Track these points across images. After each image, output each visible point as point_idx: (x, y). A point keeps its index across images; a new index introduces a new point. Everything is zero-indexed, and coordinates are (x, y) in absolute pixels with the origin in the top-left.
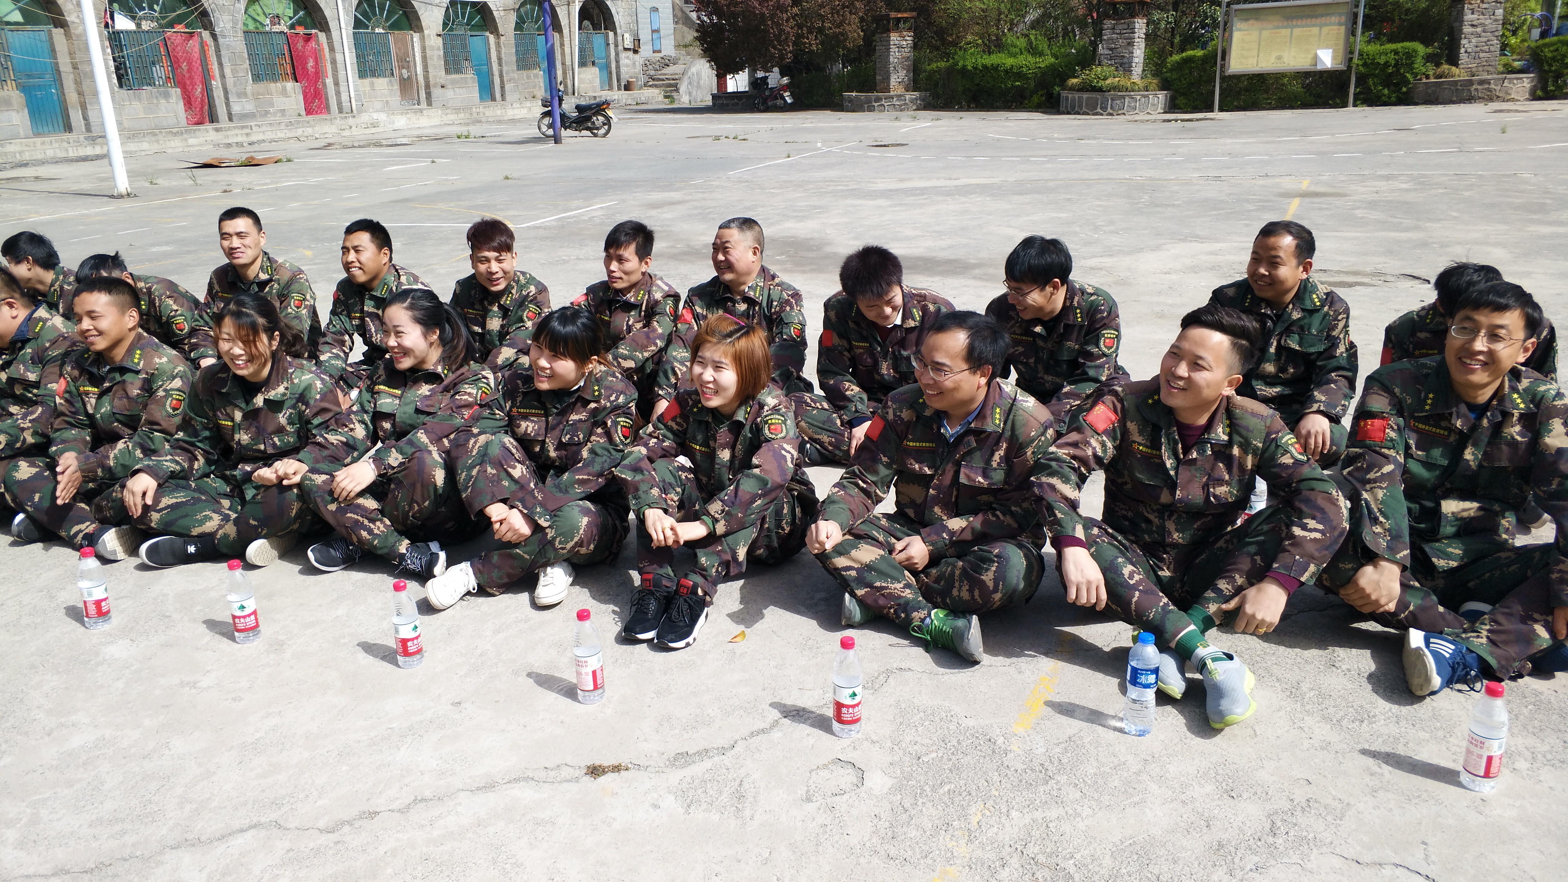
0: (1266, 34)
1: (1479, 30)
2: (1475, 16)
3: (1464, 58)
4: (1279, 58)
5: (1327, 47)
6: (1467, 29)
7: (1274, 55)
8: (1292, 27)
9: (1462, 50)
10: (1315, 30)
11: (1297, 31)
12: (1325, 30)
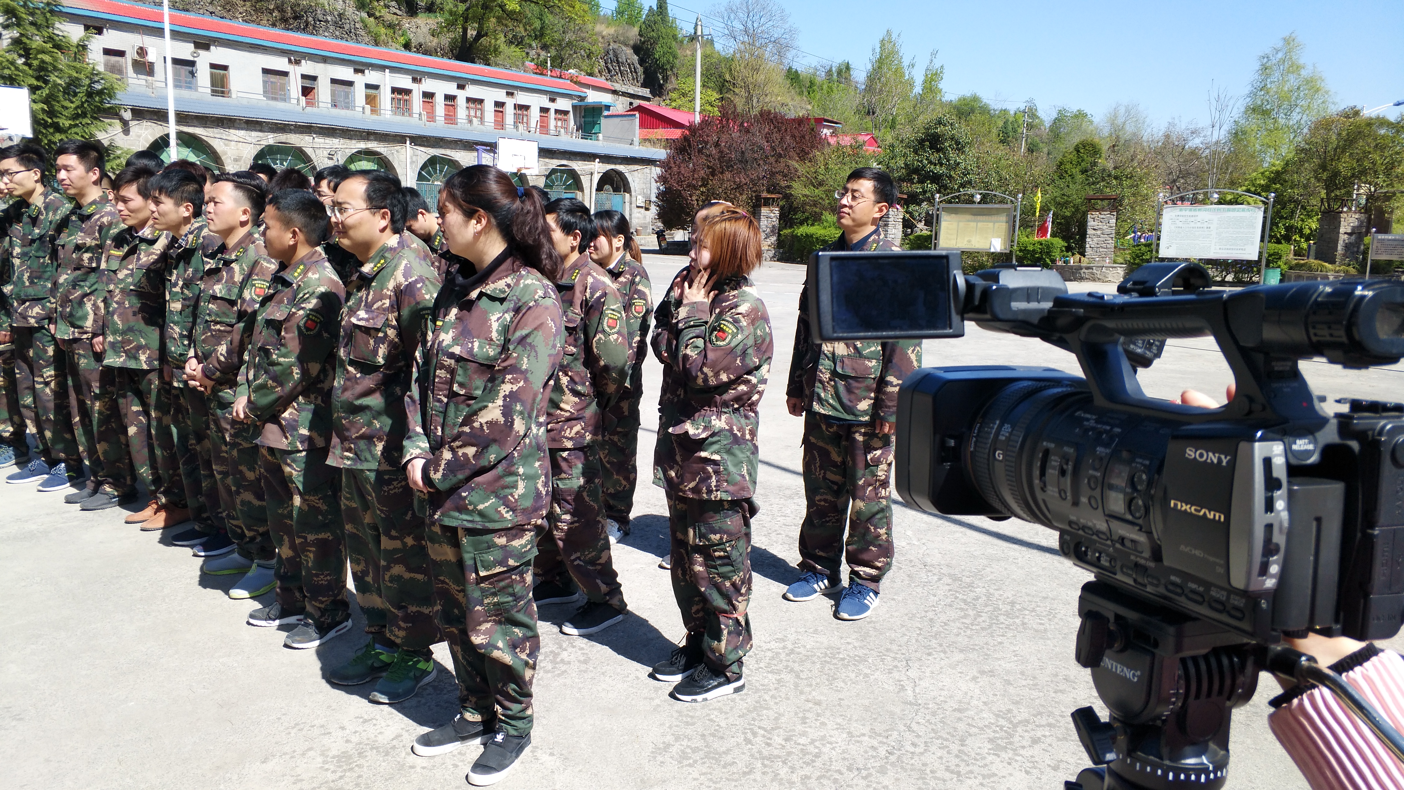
0: (961, 224)
1: (1099, 232)
2: (1096, 223)
3: (1089, 251)
4: (969, 241)
5: (998, 237)
6: (1090, 232)
7: (966, 239)
8: (977, 222)
9: (1087, 246)
10: (991, 225)
11: (980, 224)
12: (997, 225)
